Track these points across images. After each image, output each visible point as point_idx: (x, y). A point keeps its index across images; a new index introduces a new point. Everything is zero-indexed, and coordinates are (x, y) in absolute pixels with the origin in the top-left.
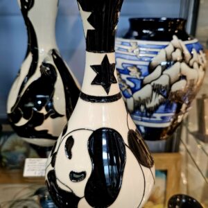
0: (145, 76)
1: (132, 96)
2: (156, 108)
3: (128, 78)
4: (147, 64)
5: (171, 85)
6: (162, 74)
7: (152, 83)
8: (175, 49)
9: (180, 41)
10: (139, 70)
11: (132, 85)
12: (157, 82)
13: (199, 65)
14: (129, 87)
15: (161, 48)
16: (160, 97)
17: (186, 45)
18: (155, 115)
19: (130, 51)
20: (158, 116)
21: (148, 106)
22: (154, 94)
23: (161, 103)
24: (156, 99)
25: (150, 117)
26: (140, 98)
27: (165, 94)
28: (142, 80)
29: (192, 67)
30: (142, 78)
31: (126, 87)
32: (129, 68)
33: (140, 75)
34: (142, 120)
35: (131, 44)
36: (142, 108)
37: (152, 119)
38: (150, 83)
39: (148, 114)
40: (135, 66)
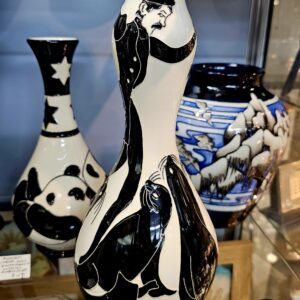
0: (219, 148)
1: (199, 172)
2: (232, 186)
3: (195, 150)
4: (222, 132)
5: (251, 157)
6: (241, 145)
7: (228, 157)
8: (256, 112)
9: (260, 101)
10: (211, 140)
11: (200, 158)
12: (234, 155)
13: (284, 131)
14: (196, 160)
15: (238, 112)
16: (238, 173)
17: (268, 106)
18: (228, 196)
19: (197, 115)
20: (232, 197)
21: (221, 184)
22: (230, 170)
23: (238, 181)
24: (233, 176)
25: (222, 199)
26: (210, 175)
27: (244, 169)
28: (215, 153)
29: (276, 135)
30: (215, 149)
31: (192, 160)
32: (197, 137)
33: (213, 147)
34: (211, 203)
35: (199, 105)
36: (213, 187)
37: (224, 201)
38: (225, 156)
39: (220, 195)
40: (206, 134)
